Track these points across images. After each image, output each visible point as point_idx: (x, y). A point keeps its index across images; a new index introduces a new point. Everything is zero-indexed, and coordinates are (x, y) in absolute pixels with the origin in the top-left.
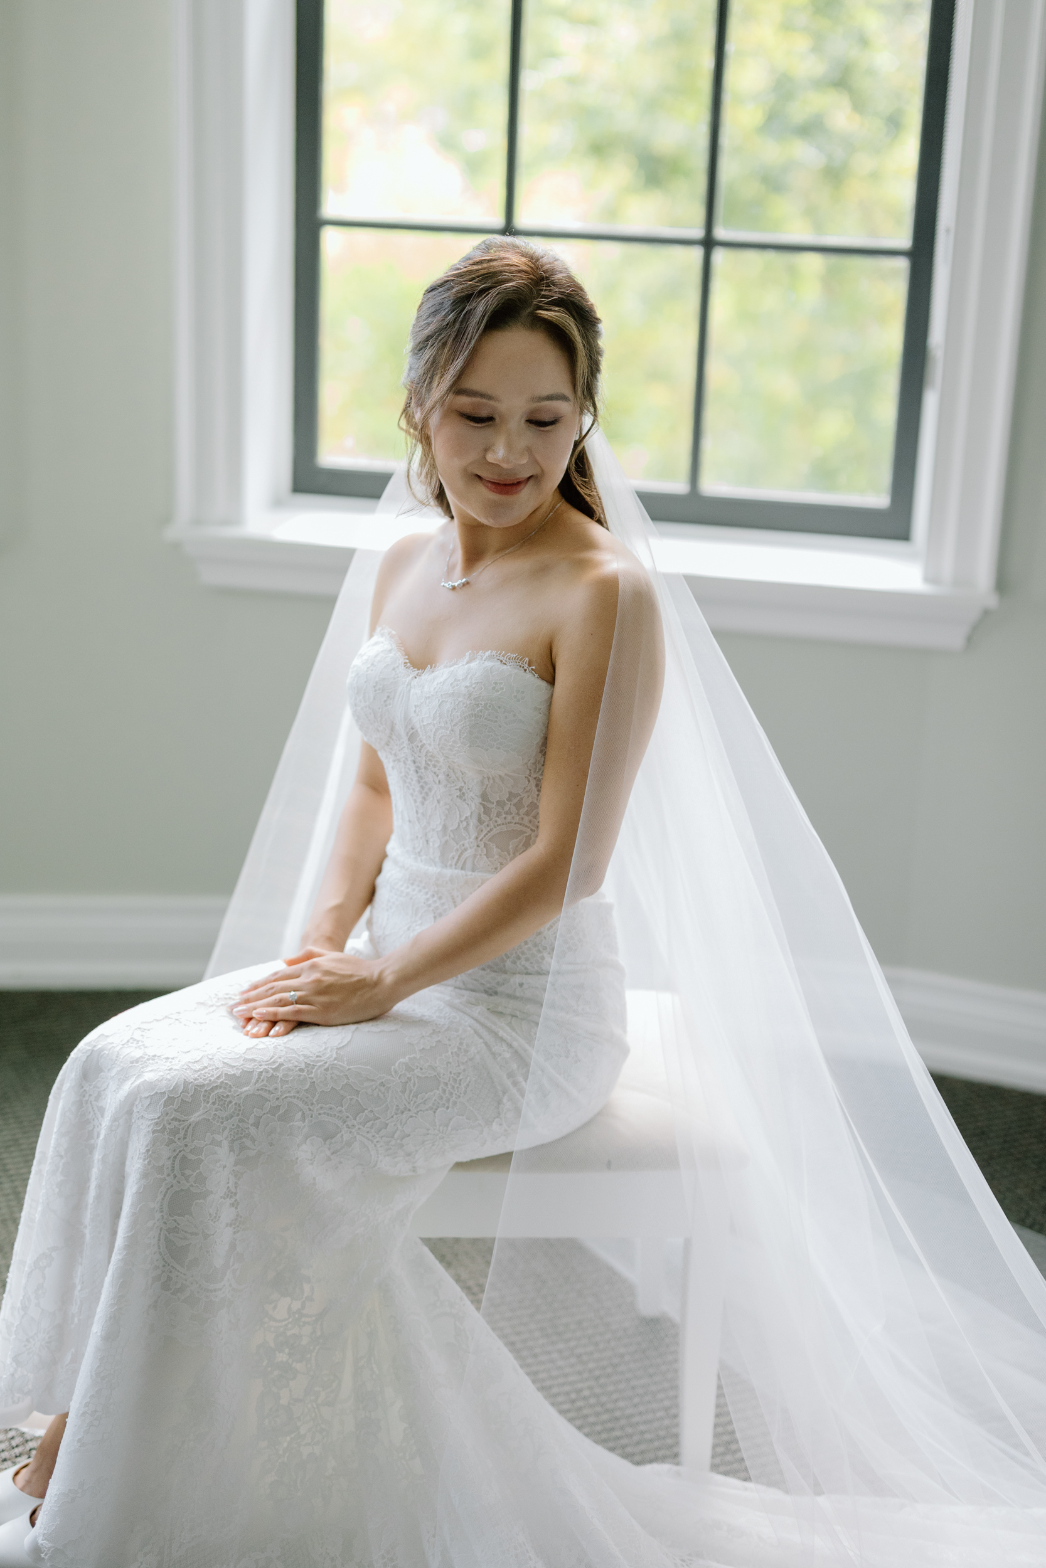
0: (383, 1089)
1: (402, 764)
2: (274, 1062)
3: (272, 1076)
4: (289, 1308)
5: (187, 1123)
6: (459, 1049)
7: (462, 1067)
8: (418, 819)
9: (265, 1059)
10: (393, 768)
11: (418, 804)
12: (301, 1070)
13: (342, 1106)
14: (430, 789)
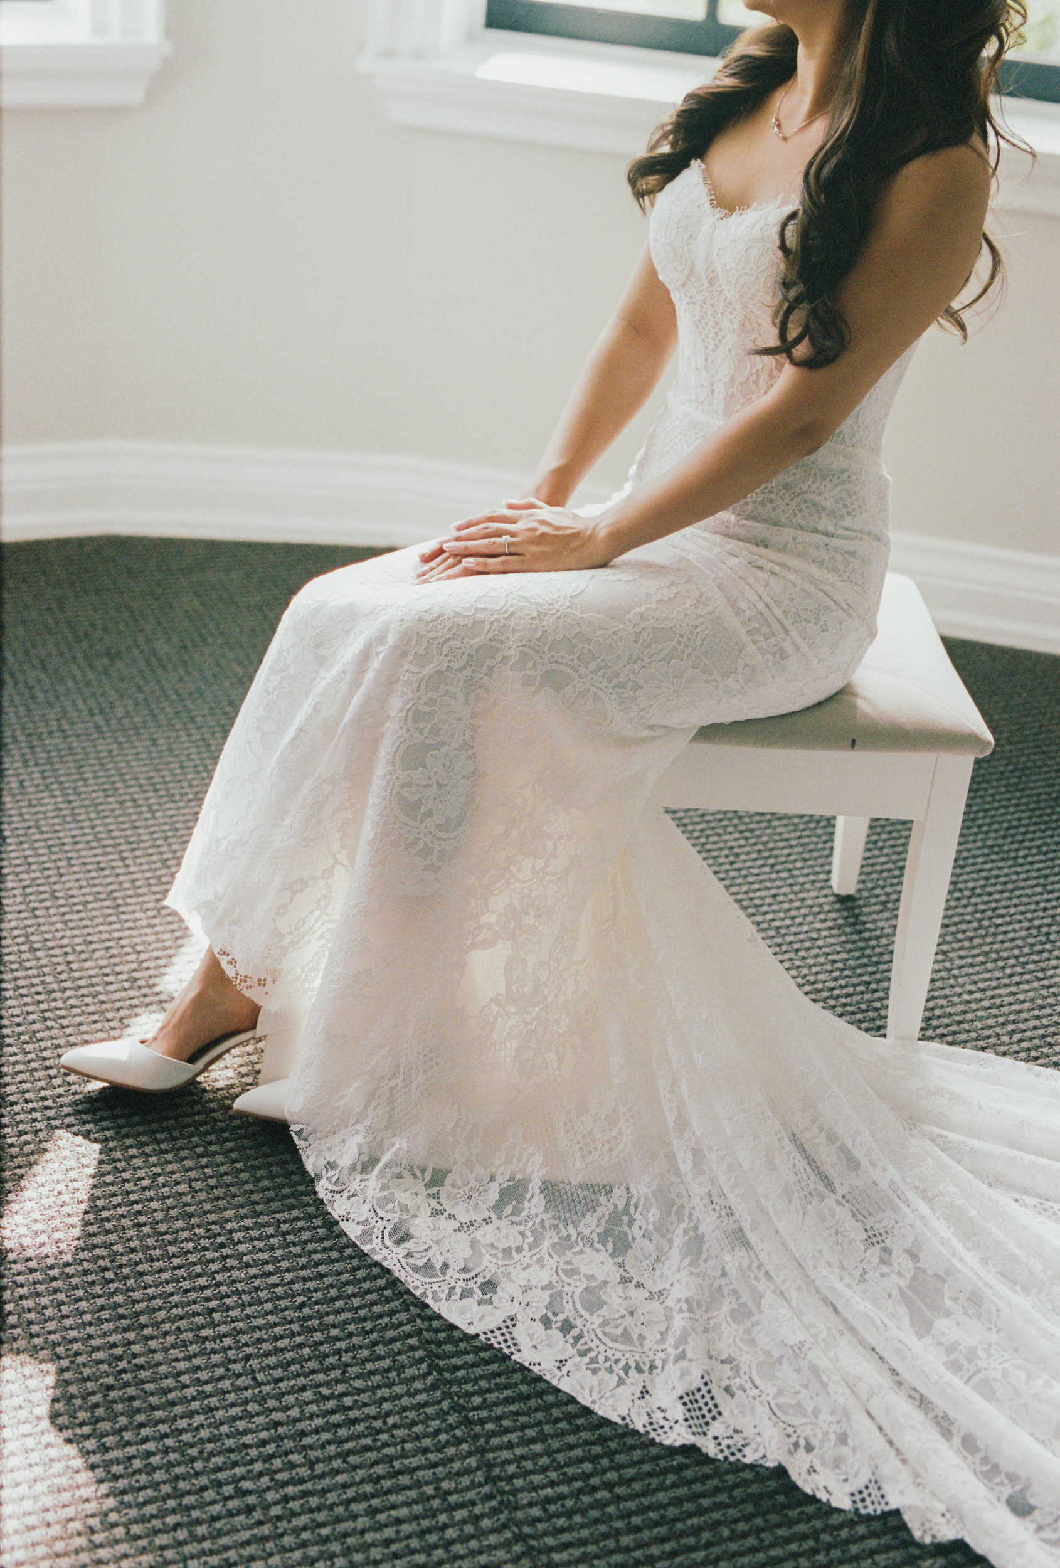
0: (615, 637)
1: (698, 308)
2: (506, 612)
3: (504, 626)
4: (533, 867)
5: (420, 675)
6: (698, 601)
7: (700, 620)
8: (706, 367)
9: (497, 608)
10: (685, 311)
11: (709, 351)
12: (533, 618)
13: (573, 654)
14: (723, 337)
